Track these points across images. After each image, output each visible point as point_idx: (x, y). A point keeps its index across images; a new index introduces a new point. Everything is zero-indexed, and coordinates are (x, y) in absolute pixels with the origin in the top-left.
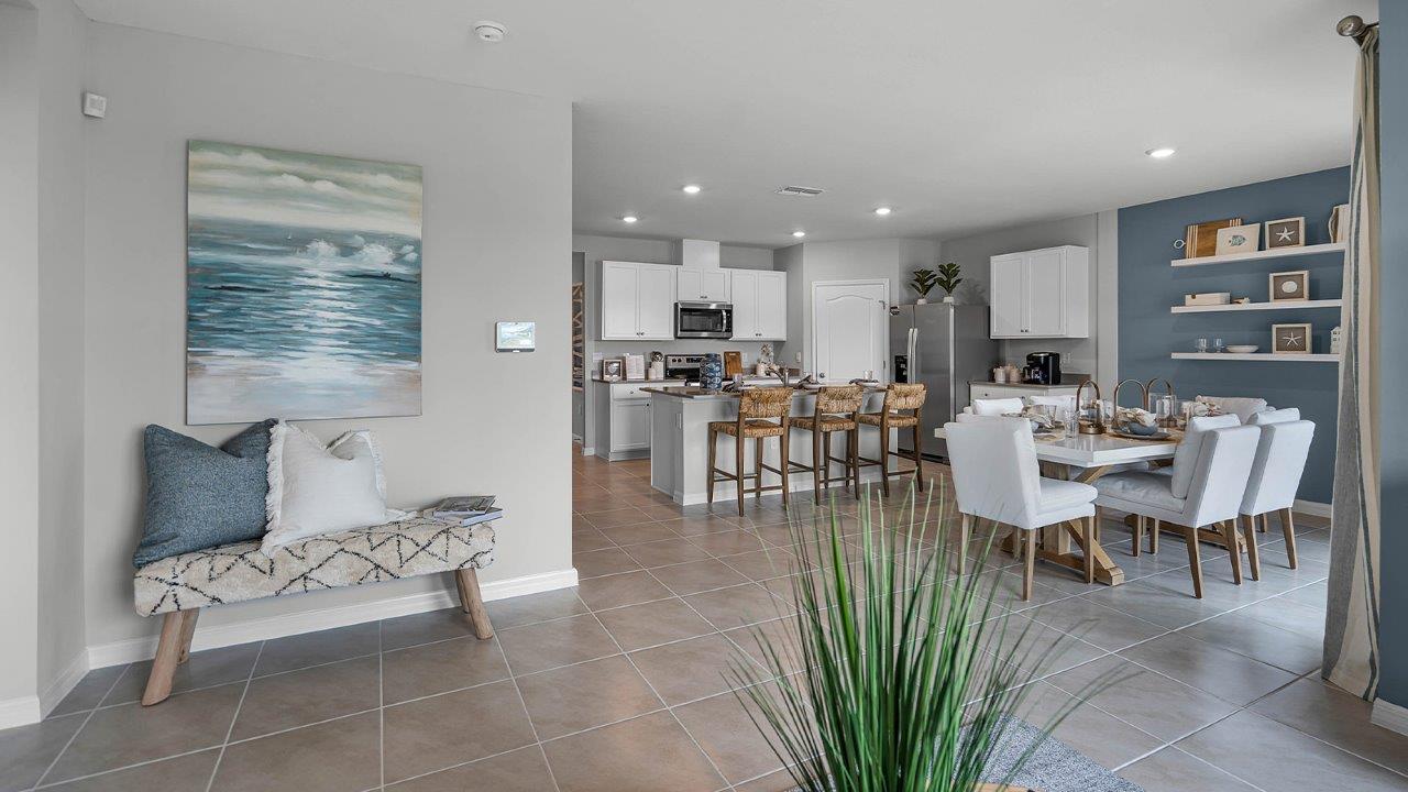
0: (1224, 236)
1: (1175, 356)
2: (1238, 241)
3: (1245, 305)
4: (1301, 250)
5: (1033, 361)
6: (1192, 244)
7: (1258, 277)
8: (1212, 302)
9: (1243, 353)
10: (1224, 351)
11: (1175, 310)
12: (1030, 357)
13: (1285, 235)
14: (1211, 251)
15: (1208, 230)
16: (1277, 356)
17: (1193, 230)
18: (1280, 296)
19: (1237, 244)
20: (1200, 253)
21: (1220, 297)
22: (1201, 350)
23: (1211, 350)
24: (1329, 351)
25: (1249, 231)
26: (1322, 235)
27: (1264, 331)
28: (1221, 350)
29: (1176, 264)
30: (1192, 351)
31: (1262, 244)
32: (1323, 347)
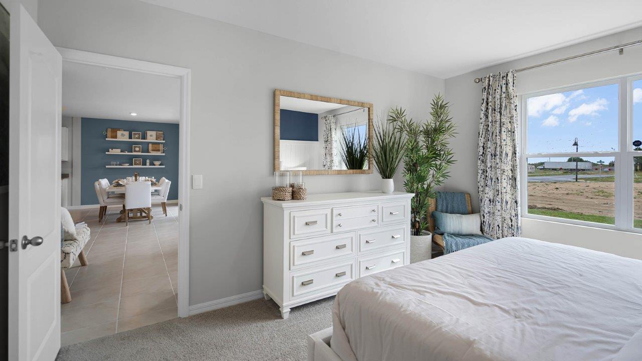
0: (119, 133)
1: (107, 167)
2: (123, 135)
3: (127, 153)
4: (140, 140)
6: (109, 134)
7: (130, 146)
8: (117, 152)
9: (126, 166)
10: (121, 165)
11: (107, 153)
13: (137, 136)
14: (115, 137)
15: (114, 131)
16: (134, 166)
17: (109, 130)
18: (135, 151)
19: (123, 136)
20: (112, 137)
21: (119, 150)
22: (113, 165)
23: (116, 165)
24: (146, 165)
25: (127, 133)
26: (144, 137)
27: (130, 160)
28: (119, 165)
29: (107, 139)
30: (111, 165)
31: (130, 137)
32: (144, 164)
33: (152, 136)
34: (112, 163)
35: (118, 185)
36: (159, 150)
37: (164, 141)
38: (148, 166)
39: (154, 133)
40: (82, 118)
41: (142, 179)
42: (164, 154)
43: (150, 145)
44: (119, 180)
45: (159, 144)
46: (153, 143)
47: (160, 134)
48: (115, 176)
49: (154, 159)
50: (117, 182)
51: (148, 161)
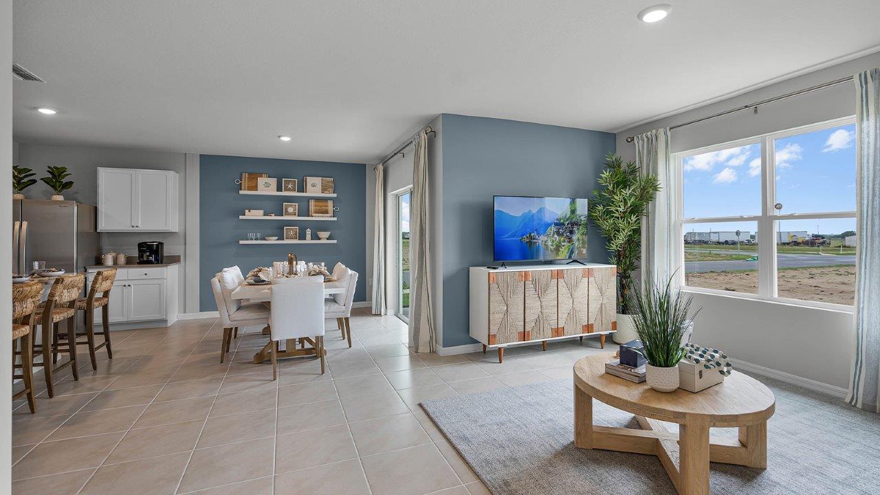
0: (261, 181)
1: (241, 242)
2: (267, 185)
3: (273, 217)
4: (295, 194)
5: (143, 247)
6: (245, 183)
7: (278, 205)
8: (257, 215)
9: (273, 241)
10: (264, 239)
11: (241, 217)
12: (140, 245)
13: (290, 186)
14: (255, 188)
15: (254, 177)
16: (286, 242)
17: (245, 176)
18: (288, 214)
19: (267, 186)
20: (250, 189)
21: (261, 212)
22: (252, 239)
23: (256, 239)
24: (305, 239)
25: (273, 182)
26: (302, 188)
27: (279, 229)
28: (261, 239)
29: (241, 192)
30: (248, 240)
31: (279, 189)
32: (302, 237)
33: (315, 186)
34: (250, 235)
35: (259, 282)
36: (326, 212)
37: (335, 195)
38: (308, 241)
39: (318, 181)
40: (201, 156)
41: (301, 266)
42: (335, 219)
43: (312, 203)
44: (260, 271)
45: (325, 200)
46: (317, 199)
47: (328, 182)
48: (252, 260)
49: (319, 227)
50: (256, 276)
51: (309, 232)
